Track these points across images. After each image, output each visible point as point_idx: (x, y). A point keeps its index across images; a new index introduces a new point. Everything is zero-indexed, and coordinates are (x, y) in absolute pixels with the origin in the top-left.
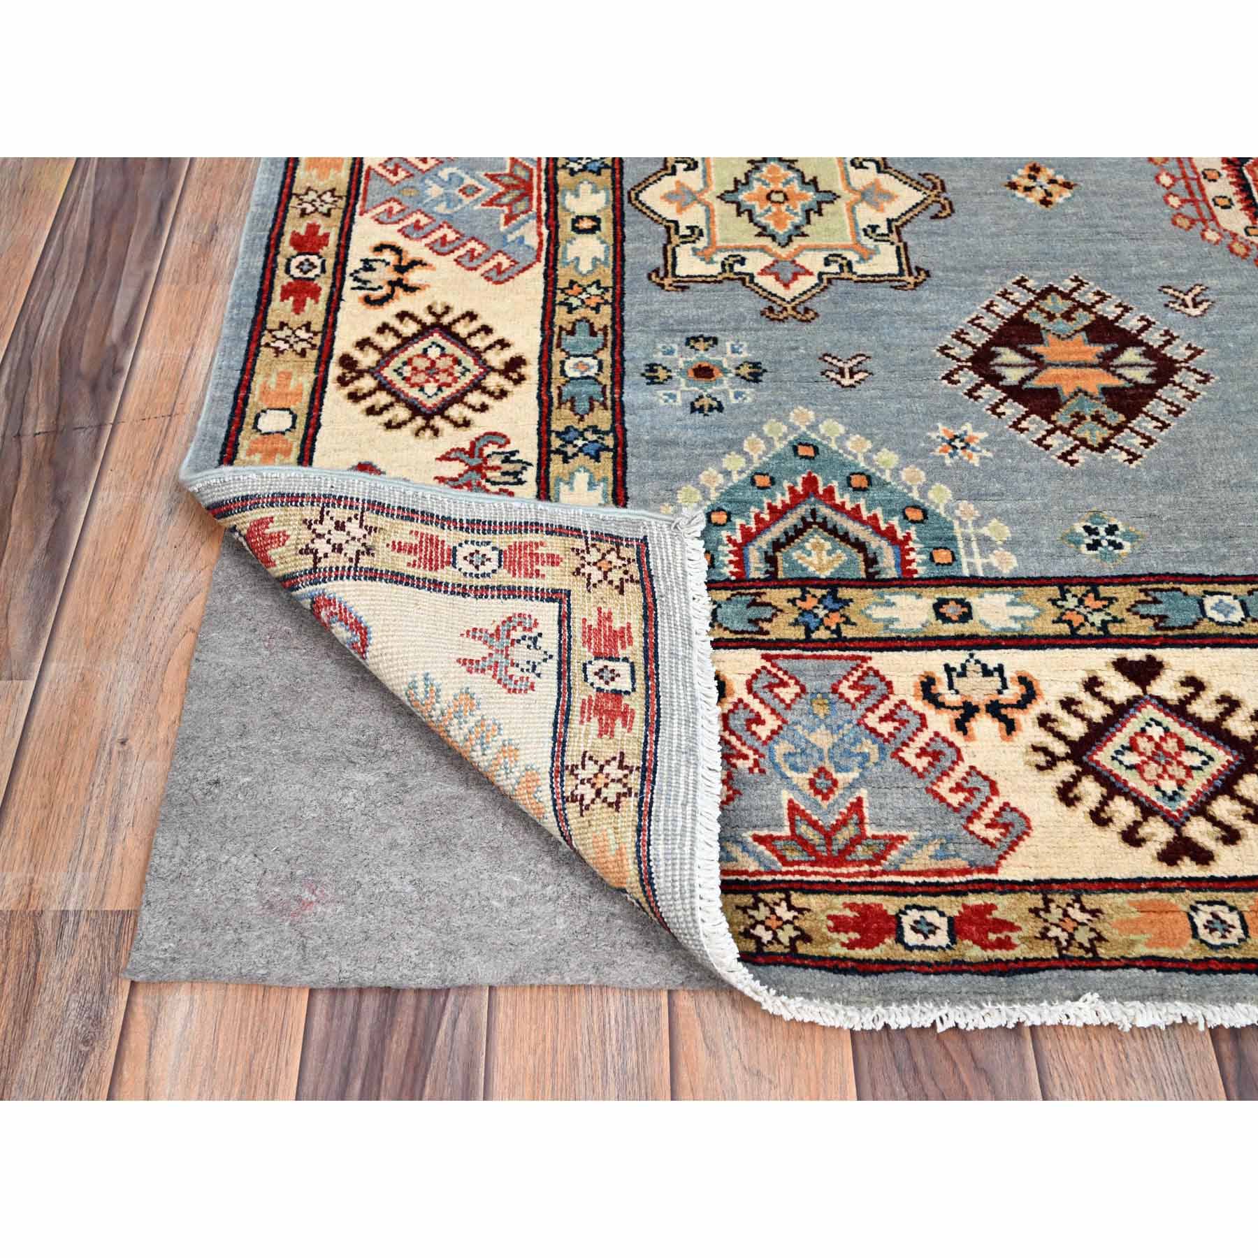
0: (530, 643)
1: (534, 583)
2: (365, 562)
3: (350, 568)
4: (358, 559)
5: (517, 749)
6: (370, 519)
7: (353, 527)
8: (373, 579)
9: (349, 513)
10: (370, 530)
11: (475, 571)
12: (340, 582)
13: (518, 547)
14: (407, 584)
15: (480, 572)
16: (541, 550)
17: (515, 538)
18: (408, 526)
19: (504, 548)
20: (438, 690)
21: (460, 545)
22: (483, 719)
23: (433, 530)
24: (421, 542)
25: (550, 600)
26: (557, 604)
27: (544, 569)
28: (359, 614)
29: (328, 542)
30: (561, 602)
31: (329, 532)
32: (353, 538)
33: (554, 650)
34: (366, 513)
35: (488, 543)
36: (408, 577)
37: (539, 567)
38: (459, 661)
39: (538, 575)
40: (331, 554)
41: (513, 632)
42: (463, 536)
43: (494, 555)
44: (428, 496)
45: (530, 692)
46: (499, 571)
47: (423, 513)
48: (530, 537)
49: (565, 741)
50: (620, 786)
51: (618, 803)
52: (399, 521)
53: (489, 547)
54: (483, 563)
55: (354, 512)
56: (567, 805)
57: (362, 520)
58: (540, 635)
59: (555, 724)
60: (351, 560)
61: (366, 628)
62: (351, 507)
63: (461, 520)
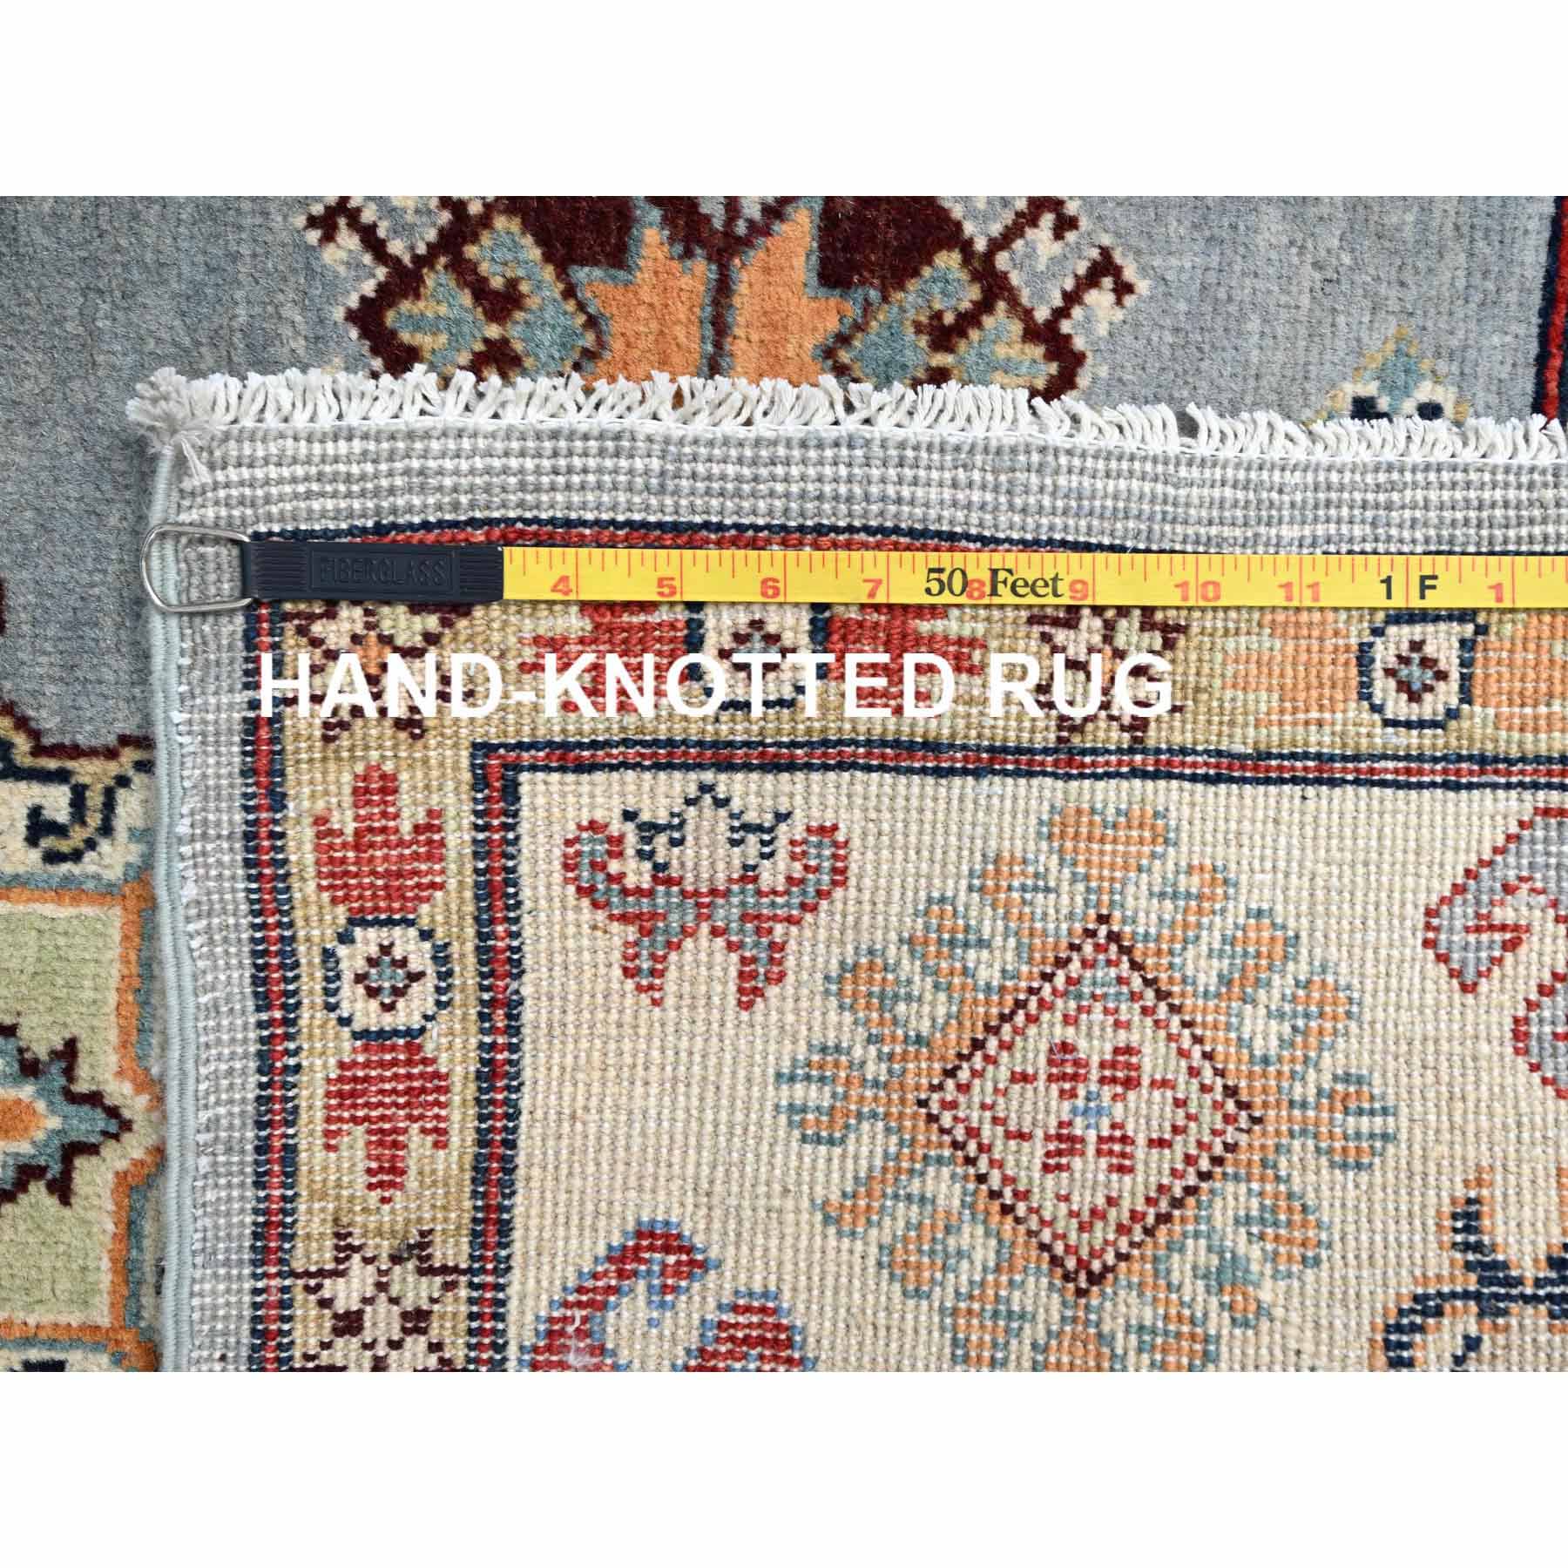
0: (661, 840)
1: (458, 836)
2: (452, 1250)
3: (471, 1285)
4: (444, 1270)
5: (997, 860)
6: (310, 1251)
7: (347, 1292)
8: (505, 1228)
9: (304, 1307)
10: (345, 1249)
11: (430, 981)
12: (513, 1305)
13: (335, 876)
14: (512, 1145)
15: (430, 970)
16: (346, 822)
17: (306, 889)
18: (312, 1154)
19: (341, 912)
20: (824, 1049)
21: (345, 1022)
22: (911, 941)
23: (312, 1094)
24: (355, 1120)
25: (511, 792)
26: (524, 777)
27: (410, 812)
28: (601, 1251)
29: (395, 1345)
30: (518, 768)
31: (370, 1346)
32: (382, 1287)
33: (682, 784)
34: (298, 1266)
35: (328, 954)
36: (481, 1143)
37: (406, 827)
38: (748, 1006)
39: (429, 828)
40: (434, 1335)
41: (630, 882)
42: (308, 1017)
43: (369, 940)
44: (204, 1116)
45: (840, 837)
46: (425, 923)
47: (260, 1125)
48: (301, 849)
49: (991, 749)
50: (1123, 624)
51: (1165, 628)
52: (303, 1180)
53: (342, 951)
54: (404, 963)
55: (300, 1296)
56: (1151, 743)
57: (321, 1273)
58: (629, 816)
59: (938, 772)
60: (448, 1287)
61: (639, 1234)
62: (289, 1305)
63: (260, 1025)
